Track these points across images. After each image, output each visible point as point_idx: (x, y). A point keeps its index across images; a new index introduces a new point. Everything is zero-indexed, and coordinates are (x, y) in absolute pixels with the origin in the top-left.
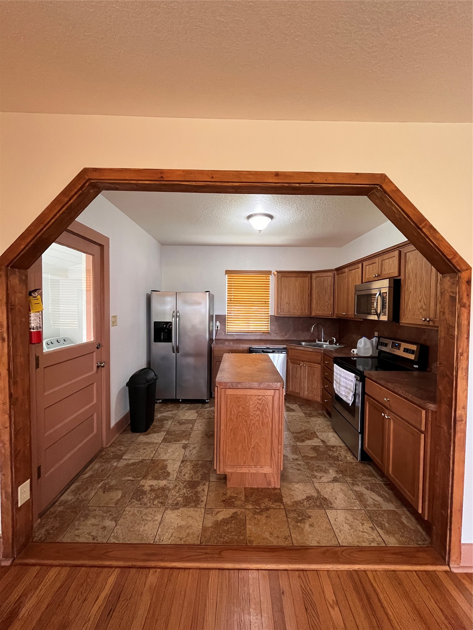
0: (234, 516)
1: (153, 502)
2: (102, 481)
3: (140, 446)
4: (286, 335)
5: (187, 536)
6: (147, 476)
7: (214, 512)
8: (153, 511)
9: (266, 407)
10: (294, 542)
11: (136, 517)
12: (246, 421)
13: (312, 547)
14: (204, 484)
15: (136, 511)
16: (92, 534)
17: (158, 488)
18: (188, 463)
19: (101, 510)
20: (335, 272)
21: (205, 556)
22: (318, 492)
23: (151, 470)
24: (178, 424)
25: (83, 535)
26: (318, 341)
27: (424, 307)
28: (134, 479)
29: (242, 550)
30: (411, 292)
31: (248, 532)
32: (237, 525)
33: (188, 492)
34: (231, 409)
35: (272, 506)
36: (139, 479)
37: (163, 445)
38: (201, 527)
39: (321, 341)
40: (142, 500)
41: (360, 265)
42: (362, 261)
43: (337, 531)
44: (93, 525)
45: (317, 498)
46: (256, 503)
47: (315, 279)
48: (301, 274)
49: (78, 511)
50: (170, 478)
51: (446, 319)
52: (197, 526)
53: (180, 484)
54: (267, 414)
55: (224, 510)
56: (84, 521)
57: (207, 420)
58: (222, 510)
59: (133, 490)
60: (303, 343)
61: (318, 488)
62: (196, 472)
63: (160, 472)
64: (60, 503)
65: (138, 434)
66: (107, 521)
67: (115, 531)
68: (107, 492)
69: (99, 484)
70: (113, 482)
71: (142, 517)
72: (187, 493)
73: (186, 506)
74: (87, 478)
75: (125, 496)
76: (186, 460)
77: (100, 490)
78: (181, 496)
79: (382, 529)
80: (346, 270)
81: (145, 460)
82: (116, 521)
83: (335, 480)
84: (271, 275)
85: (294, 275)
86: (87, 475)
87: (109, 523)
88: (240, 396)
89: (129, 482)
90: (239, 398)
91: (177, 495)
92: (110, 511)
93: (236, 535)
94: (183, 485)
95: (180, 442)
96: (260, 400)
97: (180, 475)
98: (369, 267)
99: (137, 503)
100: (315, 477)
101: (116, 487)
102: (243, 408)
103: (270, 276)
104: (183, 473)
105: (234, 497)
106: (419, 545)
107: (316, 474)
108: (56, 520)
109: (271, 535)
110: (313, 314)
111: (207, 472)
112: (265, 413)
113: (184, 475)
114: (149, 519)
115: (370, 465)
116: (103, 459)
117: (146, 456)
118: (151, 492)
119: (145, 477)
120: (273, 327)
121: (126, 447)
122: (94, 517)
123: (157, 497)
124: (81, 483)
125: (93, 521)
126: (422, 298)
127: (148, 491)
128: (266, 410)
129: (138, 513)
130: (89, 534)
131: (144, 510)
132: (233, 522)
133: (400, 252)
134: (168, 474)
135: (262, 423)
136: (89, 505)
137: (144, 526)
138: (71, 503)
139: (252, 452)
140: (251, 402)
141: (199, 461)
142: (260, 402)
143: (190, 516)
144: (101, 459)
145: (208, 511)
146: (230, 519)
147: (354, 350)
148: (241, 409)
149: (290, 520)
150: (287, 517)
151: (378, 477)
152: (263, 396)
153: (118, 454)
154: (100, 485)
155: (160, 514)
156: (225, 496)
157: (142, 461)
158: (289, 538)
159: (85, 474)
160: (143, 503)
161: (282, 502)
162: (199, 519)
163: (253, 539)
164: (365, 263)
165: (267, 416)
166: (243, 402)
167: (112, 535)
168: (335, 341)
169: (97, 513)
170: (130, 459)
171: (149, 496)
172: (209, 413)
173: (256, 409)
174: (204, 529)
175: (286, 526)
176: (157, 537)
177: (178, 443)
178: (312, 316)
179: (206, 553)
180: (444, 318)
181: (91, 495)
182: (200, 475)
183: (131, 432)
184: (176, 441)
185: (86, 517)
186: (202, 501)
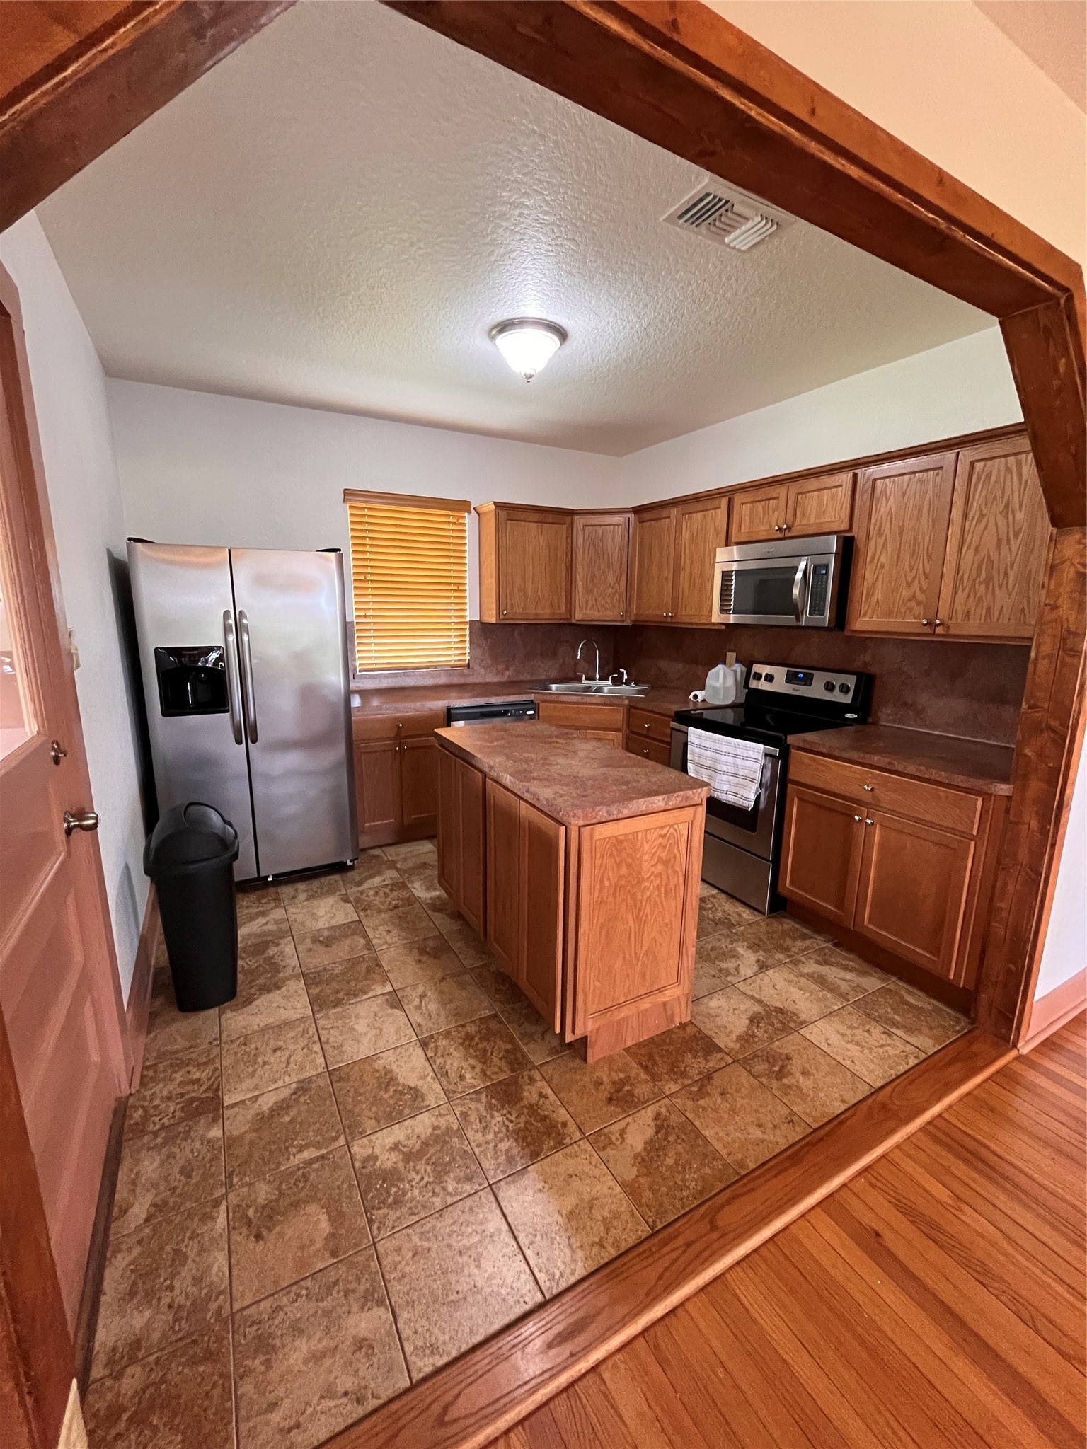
0: (661, 1125)
1: (444, 1189)
2: (216, 1204)
3: (253, 1046)
4: (507, 669)
5: (608, 1230)
6: (358, 1125)
7: (614, 1138)
8: (463, 1212)
9: (676, 851)
10: (810, 1121)
11: (433, 1254)
12: (633, 896)
13: (843, 1117)
14: (532, 1080)
15: (415, 1239)
16: (340, 1390)
17: (422, 1143)
18: (443, 1043)
19: (299, 1295)
20: (632, 516)
21: (691, 1252)
22: (760, 1002)
23: (356, 1103)
24: (317, 947)
25: (310, 1410)
26: (586, 679)
27: (920, 596)
28: (324, 1151)
29: (745, 1194)
30: (882, 567)
31: (718, 1146)
32: (683, 1140)
33: (513, 1118)
34: (602, 877)
35: (710, 1064)
36: (342, 1141)
37: (327, 1017)
38: (618, 1189)
39: (594, 679)
40: (406, 1198)
41: (724, 502)
42: (730, 493)
43: (847, 1063)
44: (316, 1358)
45: (768, 1014)
46: (676, 1072)
47: (584, 530)
48: (551, 516)
49: (214, 1347)
50: (431, 1101)
51: (1059, 620)
52: (606, 1190)
53: (473, 1105)
54: (677, 869)
55: (630, 1119)
56: (268, 1364)
57: (391, 913)
58: (623, 1123)
59: (351, 1186)
60: (554, 687)
61: (751, 993)
62: (484, 1057)
63: (386, 1096)
64: (110, 1362)
65: (213, 1012)
66: (352, 1320)
67: (406, 1332)
68: (270, 1230)
69: (213, 1219)
70: (263, 1192)
71: (449, 1246)
72: (511, 1121)
73: (538, 1154)
74: (147, 1220)
75: (342, 1214)
76: (432, 1036)
77: (236, 1237)
78: (500, 1135)
79: (898, 1028)
80: (674, 511)
81: (309, 1080)
82: (380, 1303)
83: (763, 967)
84: (469, 512)
85: (536, 516)
86: (139, 1211)
87: (367, 1322)
88: (623, 838)
89: (316, 1166)
90: (621, 842)
91: (490, 1136)
92: (336, 1283)
93: (703, 1165)
94: (482, 1107)
95: (371, 994)
96: (663, 836)
97: (449, 1083)
98: (752, 510)
99: (398, 1213)
100: (728, 973)
101: (285, 1202)
102: (629, 866)
103: (466, 514)
104: (453, 1076)
105: (623, 1082)
106: (959, 1032)
107: (724, 965)
108: (155, 1429)
109: (763, 1129)
110: (578, 616)
111: (509, 1046)
112: (673, 867)
113: (462, 1078)
114: (476, 1239)
115: (785, 917)
116: (155, 1134)
117: (302, 1068)
118: (412, 1164)
119: (353, 1130)
120: (478, 652)
121: (206, 1064)
122: (297, 1330)
123: (439, 1169)
124: (137, 1250)
125: (303, 1346)
126: (914, 579)
127: (400, 1165)
128: (675, 857)
129: (428, 1240)
130: (328, 1394)
131: (439, 1225)
132: (671, 1139)
133: (855, 475)
134: (416, 1093)
135: (666, 891)
136: (237, 1306)
137: (478, 1266)
138: (156, 1336)
139: (643, 964)
140: (646, 847)
141: (463, 1026)
142: (664, 842)
143: (571, 1176)
144: (146, 1139)
145: (601, 1142)
146: (659, 1136)
147: (697, 693)
148: (624, 870)
149: (764, 1080)
150: (755, 1077)
151: (816, 936)
152: (671, 826)
153: (198, 1099)
154: (221, 1221)
155: (492, 1212)
156: (602, 1087)
157: (303, 1087)
158: (795, 1118)
159: (124, 1211)
160: (416, 1207)
161: (720, 1050)
162: (597, 1172)
163: (740, 1156)
164: (738, 499)
165: (676, 872)
166: (630, 851)
167: (409, 1348)
168: (625, 676)
169: (293, 1312)
170: (257, 1097)
171: (418, 1178)
172: (381, 894)
173: (654, 862)
174: (631, 1189)
175: (770, 1097)
176: (542, 1277)
177: (365, 997)
178: (573, 621)
179: (689, 1245)
180: (1053, 616)
181: (215, 1268)
182: (501, 1059)
183: (181, 1014)
184: (356, 996)
185: (265, 1345)
186: (564, 1125)
